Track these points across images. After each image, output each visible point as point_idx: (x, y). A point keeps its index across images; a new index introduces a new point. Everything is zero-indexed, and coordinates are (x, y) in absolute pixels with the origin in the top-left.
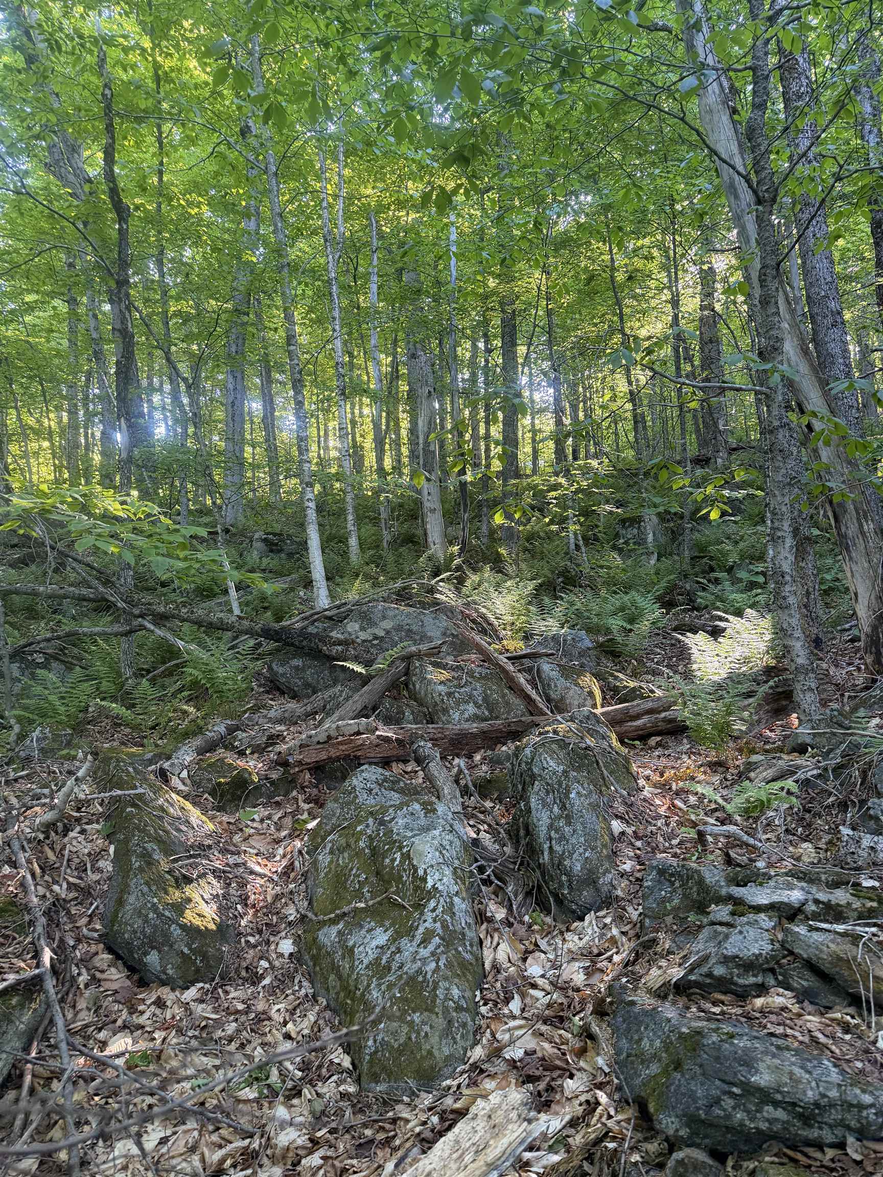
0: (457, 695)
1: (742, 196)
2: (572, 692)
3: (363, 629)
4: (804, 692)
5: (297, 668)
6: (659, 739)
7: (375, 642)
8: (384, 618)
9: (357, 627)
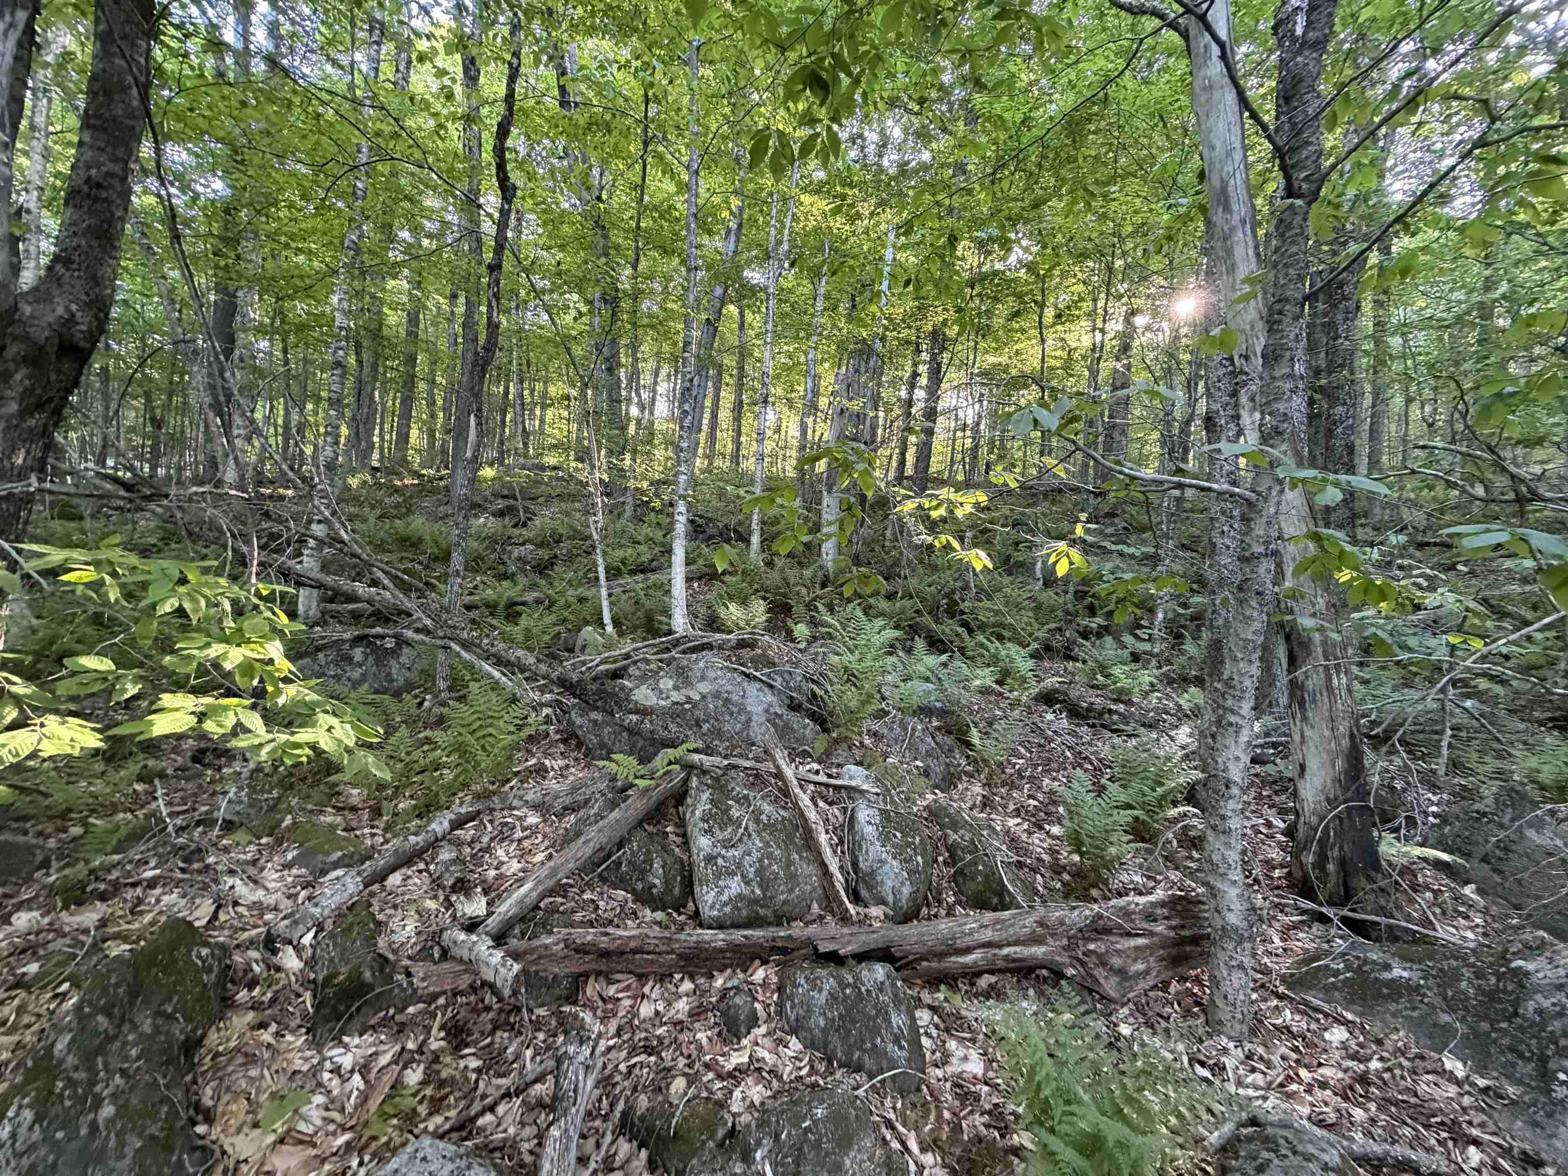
0: (720, 861)
1: (1235, 208)
2: (886, 868)
3: (676, 688)
4: (1230, 968)
5: (595, 722)
6: (993, 979)
7: (687, 706)
8: (703, 678)
9: (671, 684)
